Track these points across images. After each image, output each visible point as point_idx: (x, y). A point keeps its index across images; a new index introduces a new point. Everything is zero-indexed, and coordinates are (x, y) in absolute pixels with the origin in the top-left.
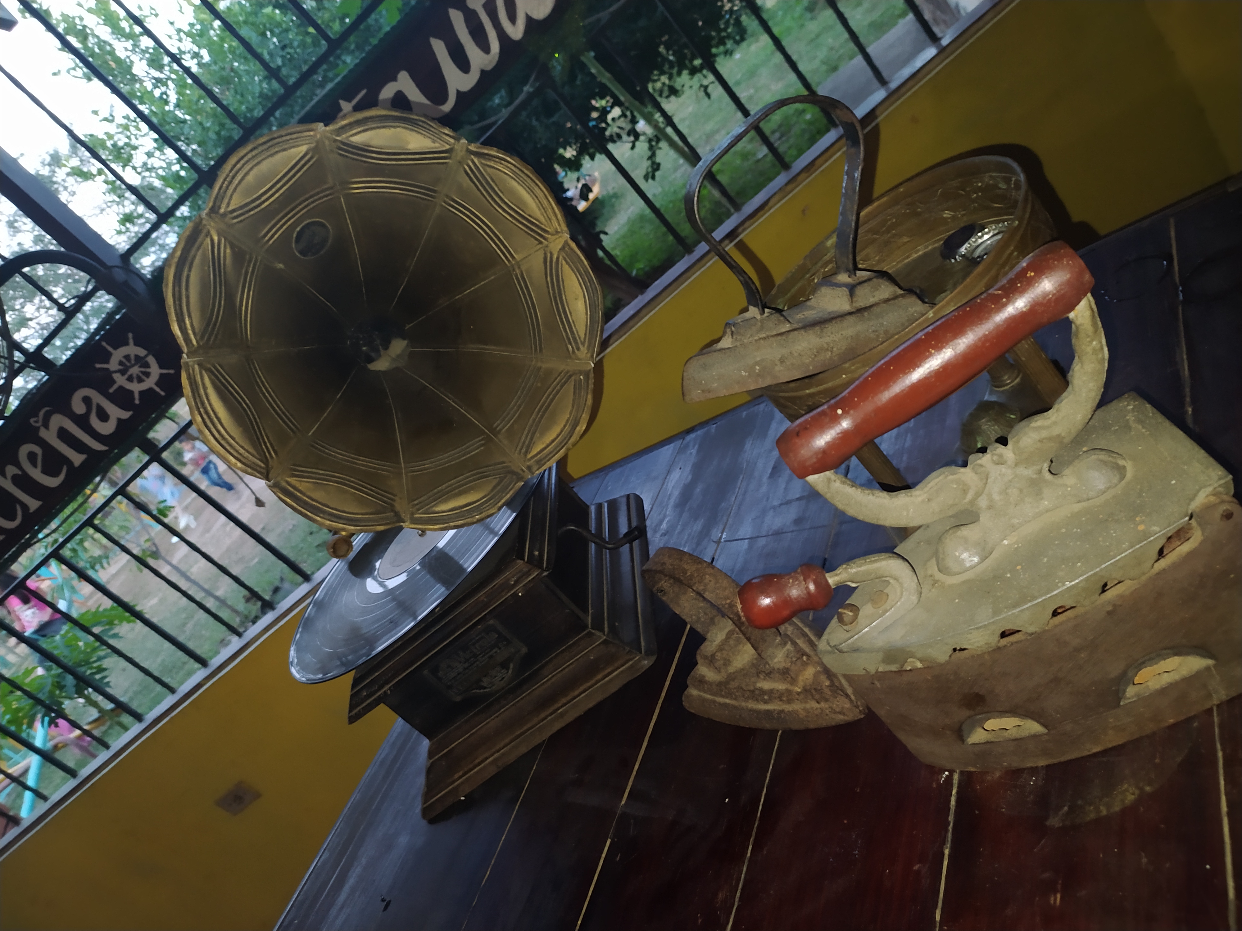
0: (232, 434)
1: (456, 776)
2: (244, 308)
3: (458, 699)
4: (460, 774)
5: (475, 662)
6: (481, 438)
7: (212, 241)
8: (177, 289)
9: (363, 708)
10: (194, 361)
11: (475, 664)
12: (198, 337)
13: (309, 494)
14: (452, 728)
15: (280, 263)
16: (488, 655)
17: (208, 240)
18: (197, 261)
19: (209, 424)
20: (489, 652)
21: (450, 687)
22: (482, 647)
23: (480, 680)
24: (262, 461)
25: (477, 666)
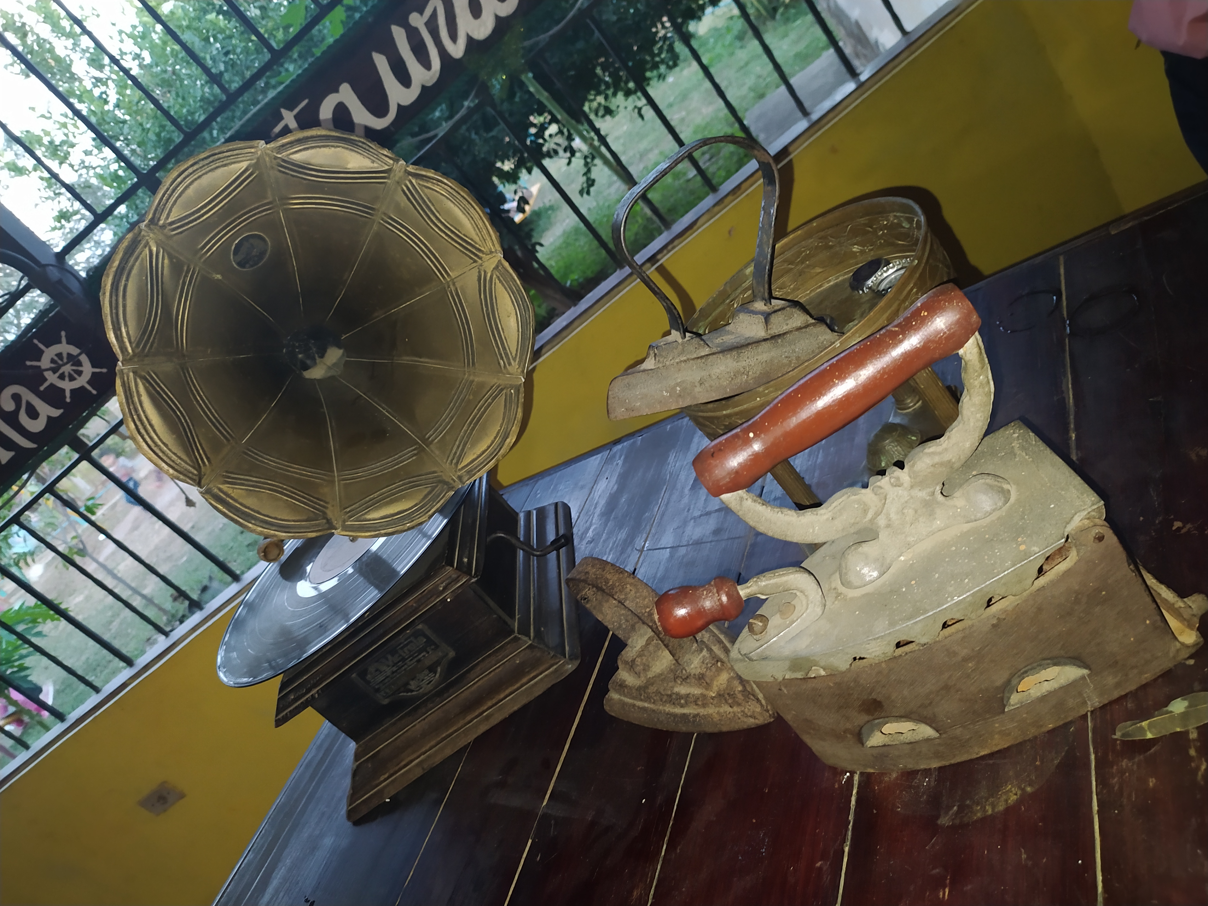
0: (165, 441)
1: (382, 778)
2: (180, 317)
3: (386, 702)
4: (386, 776)
5: (403, 666)
6: (413, 448)
7: (151, 251)
8: (114, 298)
9: (290, 711)
10: (129, 369)
11: (403, 668)
12: (134, 345)
13: (241, 500)
14: (379, 730)
15: (217, 274)
16: (415, 659)
17: (147, 251)
18: (135, 271)
19: (142, 431)
20: (417, 656)
21: (378, 690)
22: (410, 651)
23: (407, 684)
24: (194, 468)
25: (405, 669)
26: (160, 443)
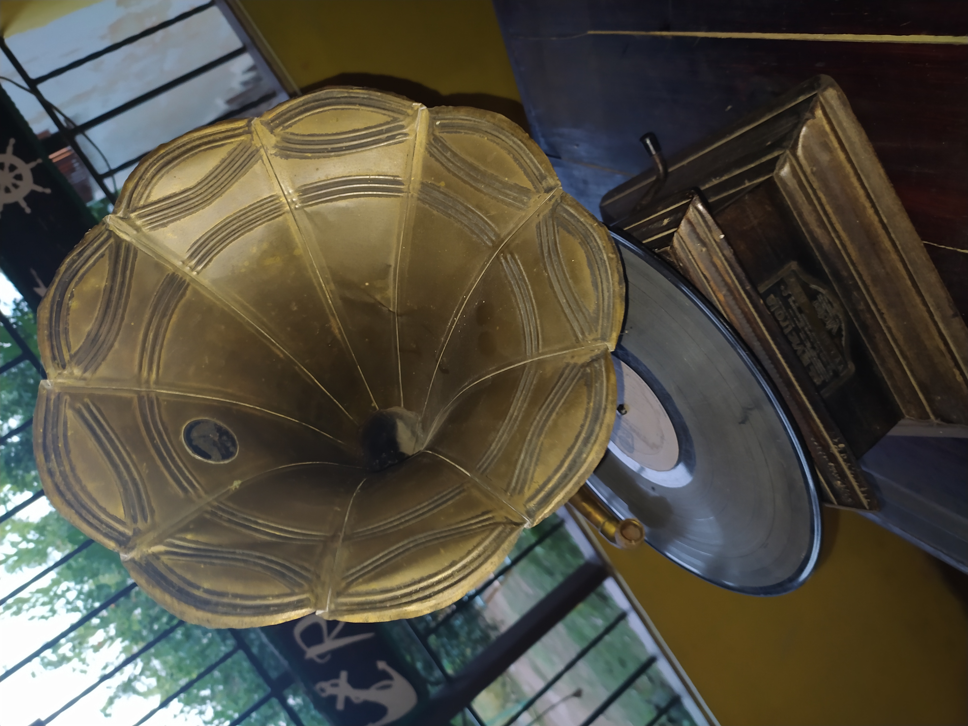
0: (446, 564)
2: (278, 533)
3: (851, 366)
5: (805, 333)
7: (167, 553)
8: (220, 608)
10: (331, 602)
11: (808, 333)
12: (297, 590)
14: (889, 383)
17: (164, 558)
18: (189, 577)
19: (427, 593)
20: (793, 310)
21: (836, 374)
22: (785, 319)
23: (830, 332)
24: (493, 530)
25: (810, 331)
26: (449, 572)
